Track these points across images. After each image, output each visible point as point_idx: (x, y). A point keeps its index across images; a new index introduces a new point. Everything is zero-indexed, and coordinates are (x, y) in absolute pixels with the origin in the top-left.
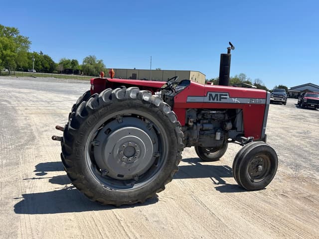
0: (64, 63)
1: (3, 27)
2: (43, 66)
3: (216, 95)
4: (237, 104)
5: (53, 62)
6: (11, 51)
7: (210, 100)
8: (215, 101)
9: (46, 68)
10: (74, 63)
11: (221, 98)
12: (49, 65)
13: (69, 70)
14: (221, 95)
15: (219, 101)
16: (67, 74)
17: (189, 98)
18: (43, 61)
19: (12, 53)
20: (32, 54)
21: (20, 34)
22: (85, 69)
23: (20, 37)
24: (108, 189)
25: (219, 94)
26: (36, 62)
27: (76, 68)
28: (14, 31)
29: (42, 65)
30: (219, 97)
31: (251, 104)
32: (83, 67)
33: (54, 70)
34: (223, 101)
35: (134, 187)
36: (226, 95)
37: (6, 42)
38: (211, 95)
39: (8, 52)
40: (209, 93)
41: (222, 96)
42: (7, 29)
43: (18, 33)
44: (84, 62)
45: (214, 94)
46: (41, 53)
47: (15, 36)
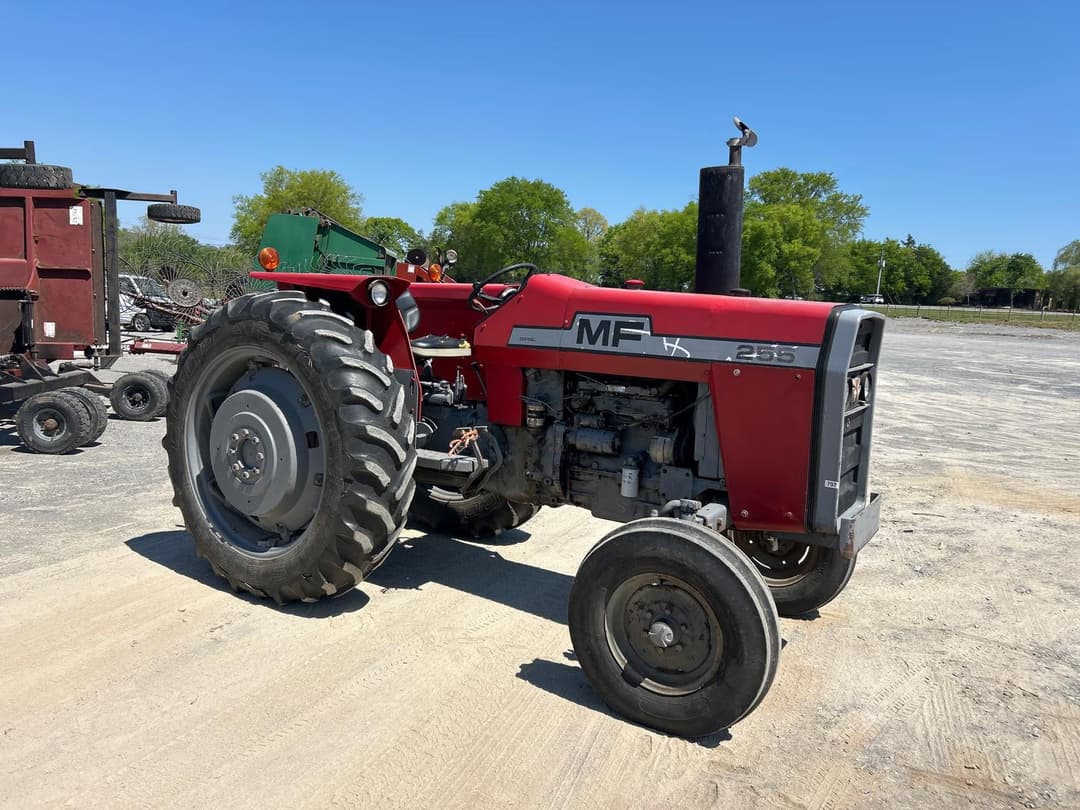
0: (983, 270)
1: (795, 175)
2: (910, 284)
3: (605, 325)
4: (680, 360)
5: (946, 269)
6: (805, 243)
7: (580, 341)
8: (598, 346)
9: (920, 288)
10: (1020, 265)
11: (618, 336)
12: (931, 277)
13: (1000, 291)
14: (619, 325)
15: (610, 348)
16: (989, 307)
17: (516, 331)
18: (911, 265)
19: (808, 249)
20: (880, 248)
21: (839, 189)
22: (1062, 287)
23: (836, 198)
24: (218, 536)
25: (613, 319)
26: (890, 270)
27: (1025, 282)
28: (823, 182)
29: (906, 279)
30: (612, 334)
31: (742, 366)
32: (1055, 277)
33: (945, 293)
34: (625, 346)
35: (268, 553)
36: (640, 326)
37: (793, 219)
38: (585, 324)
39: (796, 246)
40: (579, 317)
41: (624, 330)
42: (805, 179)
43: (831, 187)
44: (1062, 259)
45: (595, 321)
46: (911, 241)
47: (824, 198)
